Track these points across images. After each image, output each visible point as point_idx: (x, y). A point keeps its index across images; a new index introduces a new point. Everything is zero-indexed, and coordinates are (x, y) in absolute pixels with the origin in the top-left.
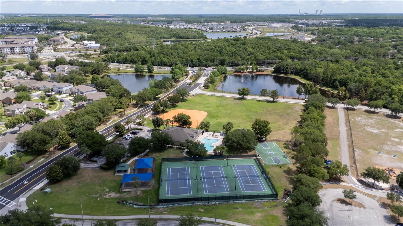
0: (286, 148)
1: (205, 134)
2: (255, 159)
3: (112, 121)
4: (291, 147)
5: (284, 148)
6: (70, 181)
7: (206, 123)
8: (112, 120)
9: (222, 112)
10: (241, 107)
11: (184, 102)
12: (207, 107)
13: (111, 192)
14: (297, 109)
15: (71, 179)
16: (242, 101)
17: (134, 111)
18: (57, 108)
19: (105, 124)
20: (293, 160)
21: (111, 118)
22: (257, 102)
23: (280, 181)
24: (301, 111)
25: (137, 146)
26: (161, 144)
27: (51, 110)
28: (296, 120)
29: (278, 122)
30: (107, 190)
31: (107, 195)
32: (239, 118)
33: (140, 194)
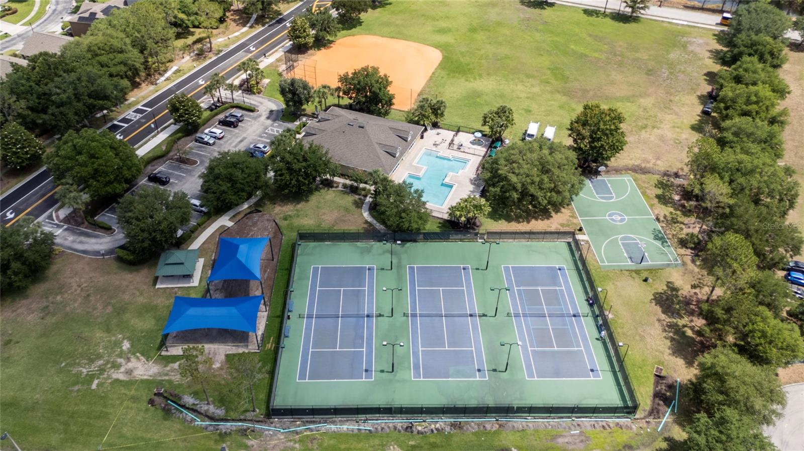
0: (663, 199)
1: (431, 133)
2: (569, 243)
3: (175, 73)
4: (677, 198)
5: (656, 201)
6: (24, 302)
7: (435, 101)
8: (175, 68)
9: (483, 52)
10: (538, 36)
11: (379, 10)
12: (442, 31)
13: (134, 354)
14: (698, 50)
15: (26, 297)
16: (543, 12)
17: (238, 38)
18: (33, 14)
19: (152, 84)
20: (683, 251)
21: (171, 61)
22: (585, 17)
23: (642, 338)
24: (708, 54)
25: (225, 186)
26: (298, 180)
27: (15, 23)
28: (693, 90)
29: (641, 96)
30: (126, 345)
31: (122, 369)
32: (533, 77)
33: (221, 369)
